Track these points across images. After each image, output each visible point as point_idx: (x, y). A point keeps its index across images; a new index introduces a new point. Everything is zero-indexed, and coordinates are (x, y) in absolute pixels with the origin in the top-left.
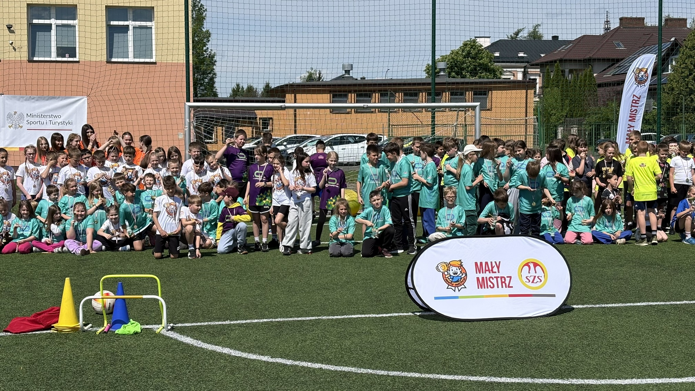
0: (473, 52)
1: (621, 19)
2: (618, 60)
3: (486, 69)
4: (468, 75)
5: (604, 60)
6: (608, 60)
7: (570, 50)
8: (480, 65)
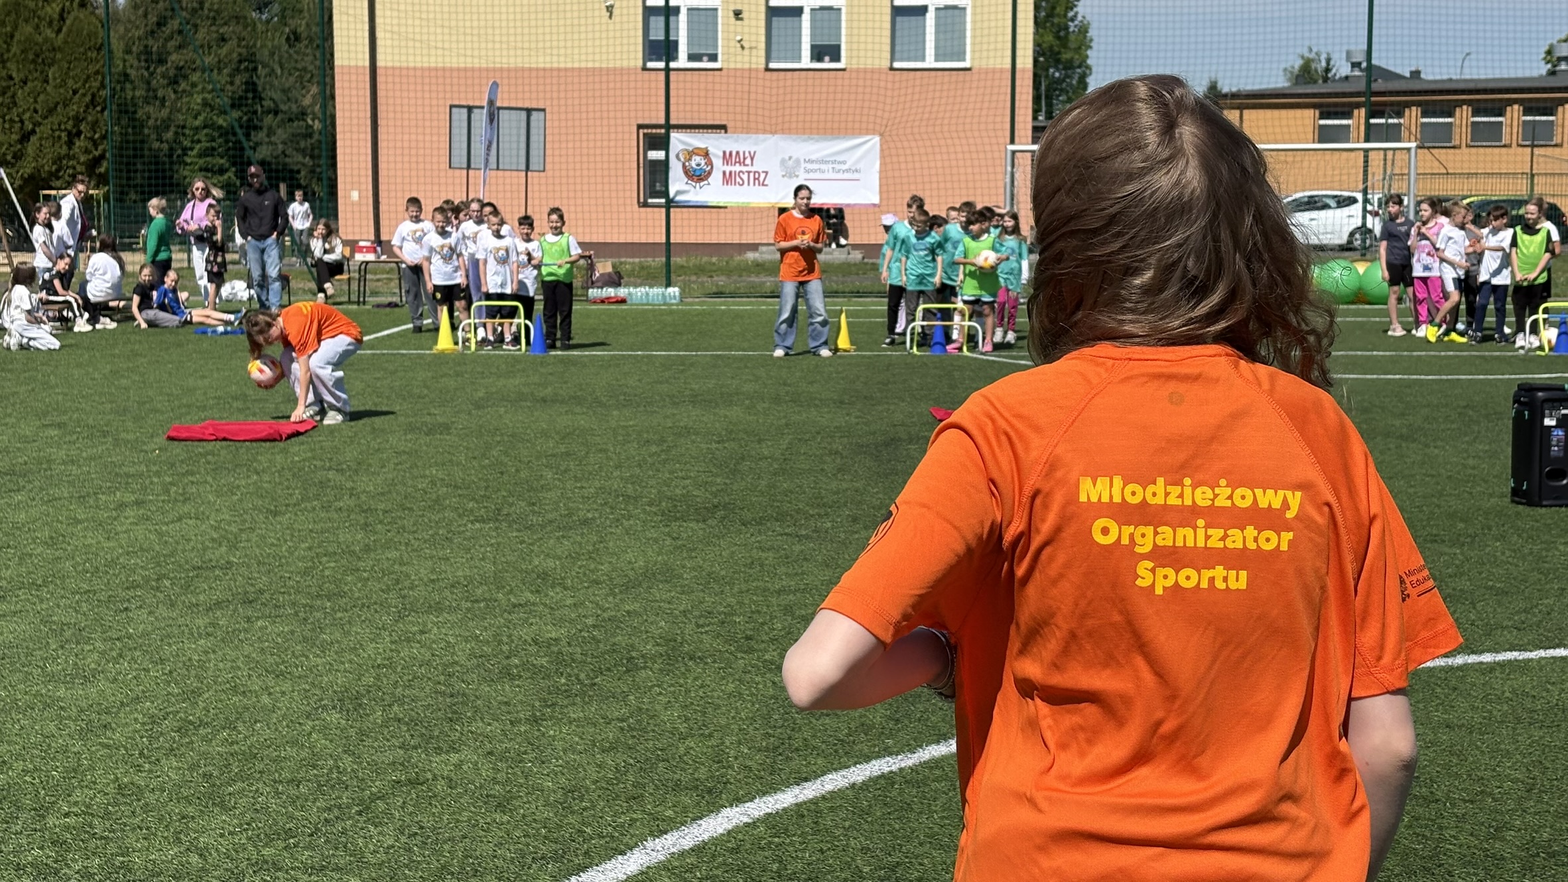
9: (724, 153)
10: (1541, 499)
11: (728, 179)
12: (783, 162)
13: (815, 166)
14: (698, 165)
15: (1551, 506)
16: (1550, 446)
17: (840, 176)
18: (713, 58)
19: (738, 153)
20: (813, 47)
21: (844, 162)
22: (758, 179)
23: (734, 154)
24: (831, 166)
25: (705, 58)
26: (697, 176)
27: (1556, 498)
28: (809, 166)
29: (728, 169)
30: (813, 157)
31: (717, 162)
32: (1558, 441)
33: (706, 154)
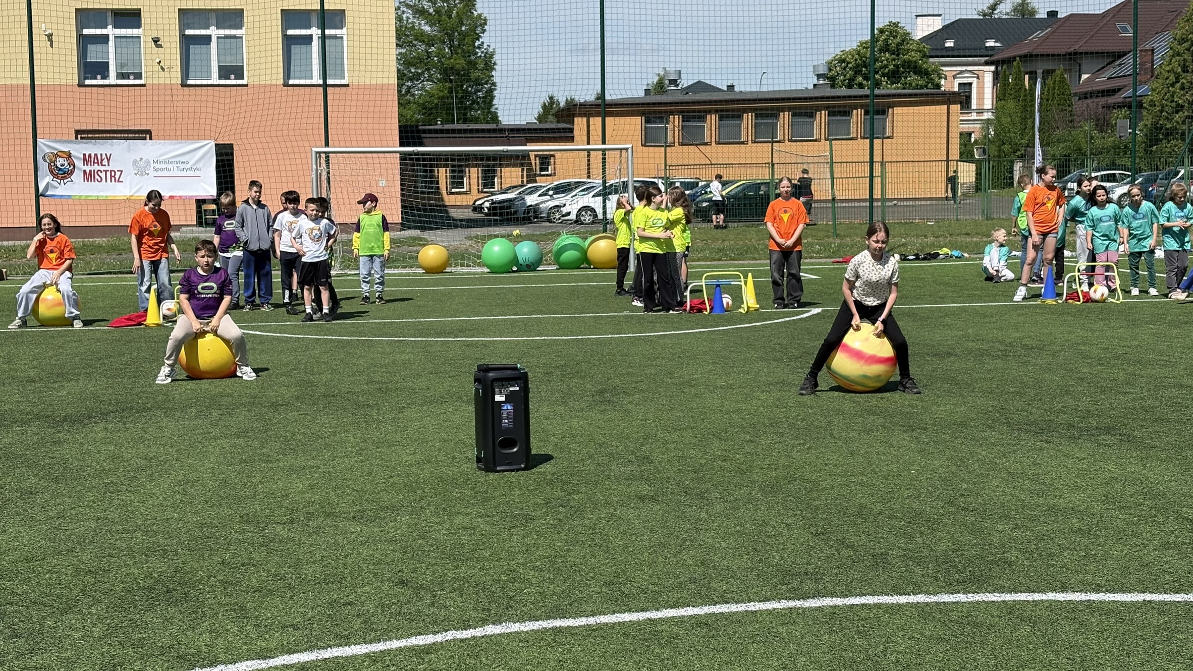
9: (84, 155)
10: (495, 465)
11: (89, 176)
12: (135, 162)
13: (164, 166)
14: (62, 165)
15: (504, 471)
16: (501, 419)
17: (184, 173)
18: (138, 76)
19: (96, 155)
20: (221, 68)
21: (187, 162)
22: (114, 177)
23: (93, 156)
24: (176, 165)
25: (132, 77)
26: (62, 174)
27: (508, 464)
28: (157, 166)
29: (88, 169)
30: (160, 159)
31: (79, 164)
32: (508, 414)
33: (69, 156)
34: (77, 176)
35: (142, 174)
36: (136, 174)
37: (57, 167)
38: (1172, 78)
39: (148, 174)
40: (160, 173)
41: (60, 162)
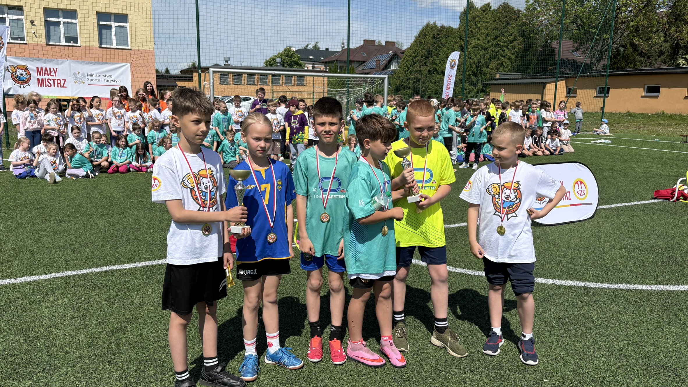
0: (290, 54)
1: (364, 41)
2: (364, 62)
3: (296, 63)
4: (288, 67)
5: (357, 61)
6: (359, 61)
7: (340, 56)
8: (294, 62)
34: (33, 82)
35: (80, 83)
36: (75, 82)
37: (18, 76)
38: (407, 69)
39: (84, 83)
40: (92, 83)
41: (19, 72)
